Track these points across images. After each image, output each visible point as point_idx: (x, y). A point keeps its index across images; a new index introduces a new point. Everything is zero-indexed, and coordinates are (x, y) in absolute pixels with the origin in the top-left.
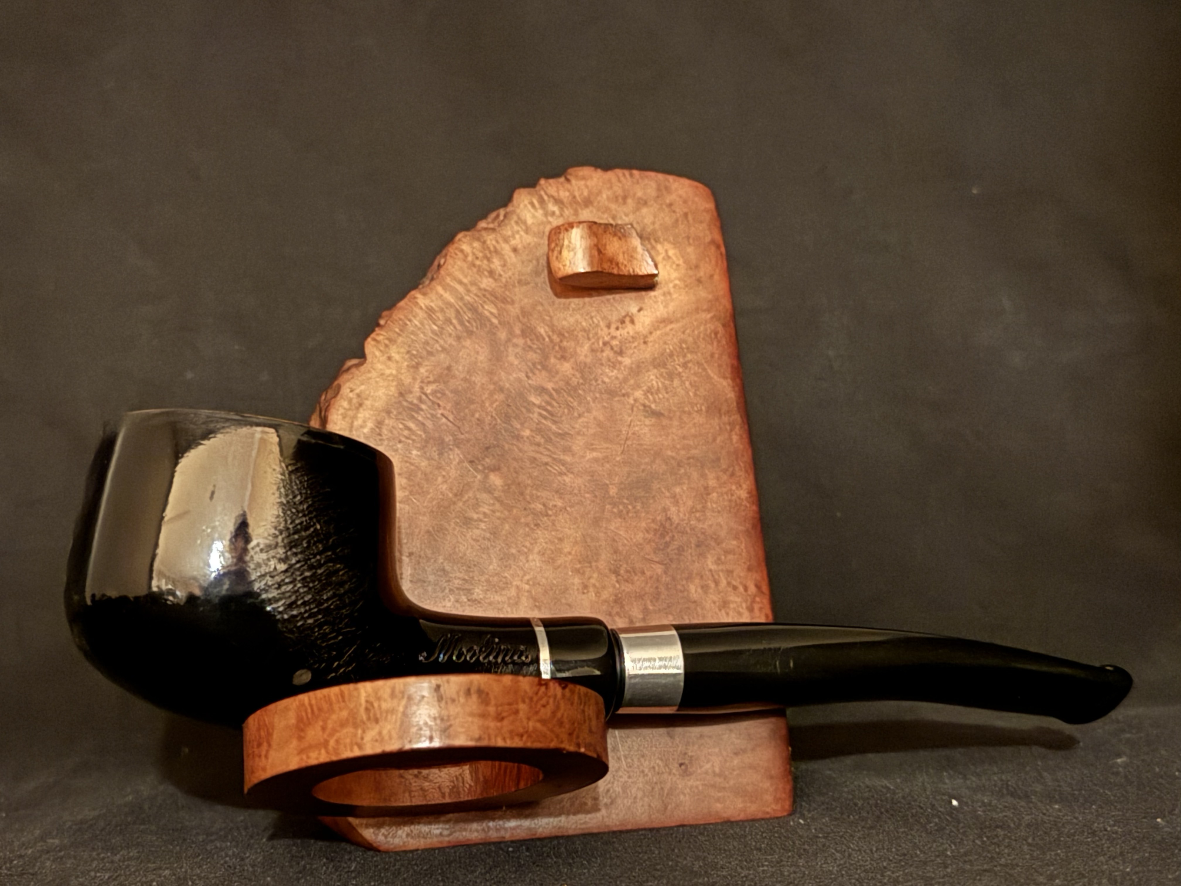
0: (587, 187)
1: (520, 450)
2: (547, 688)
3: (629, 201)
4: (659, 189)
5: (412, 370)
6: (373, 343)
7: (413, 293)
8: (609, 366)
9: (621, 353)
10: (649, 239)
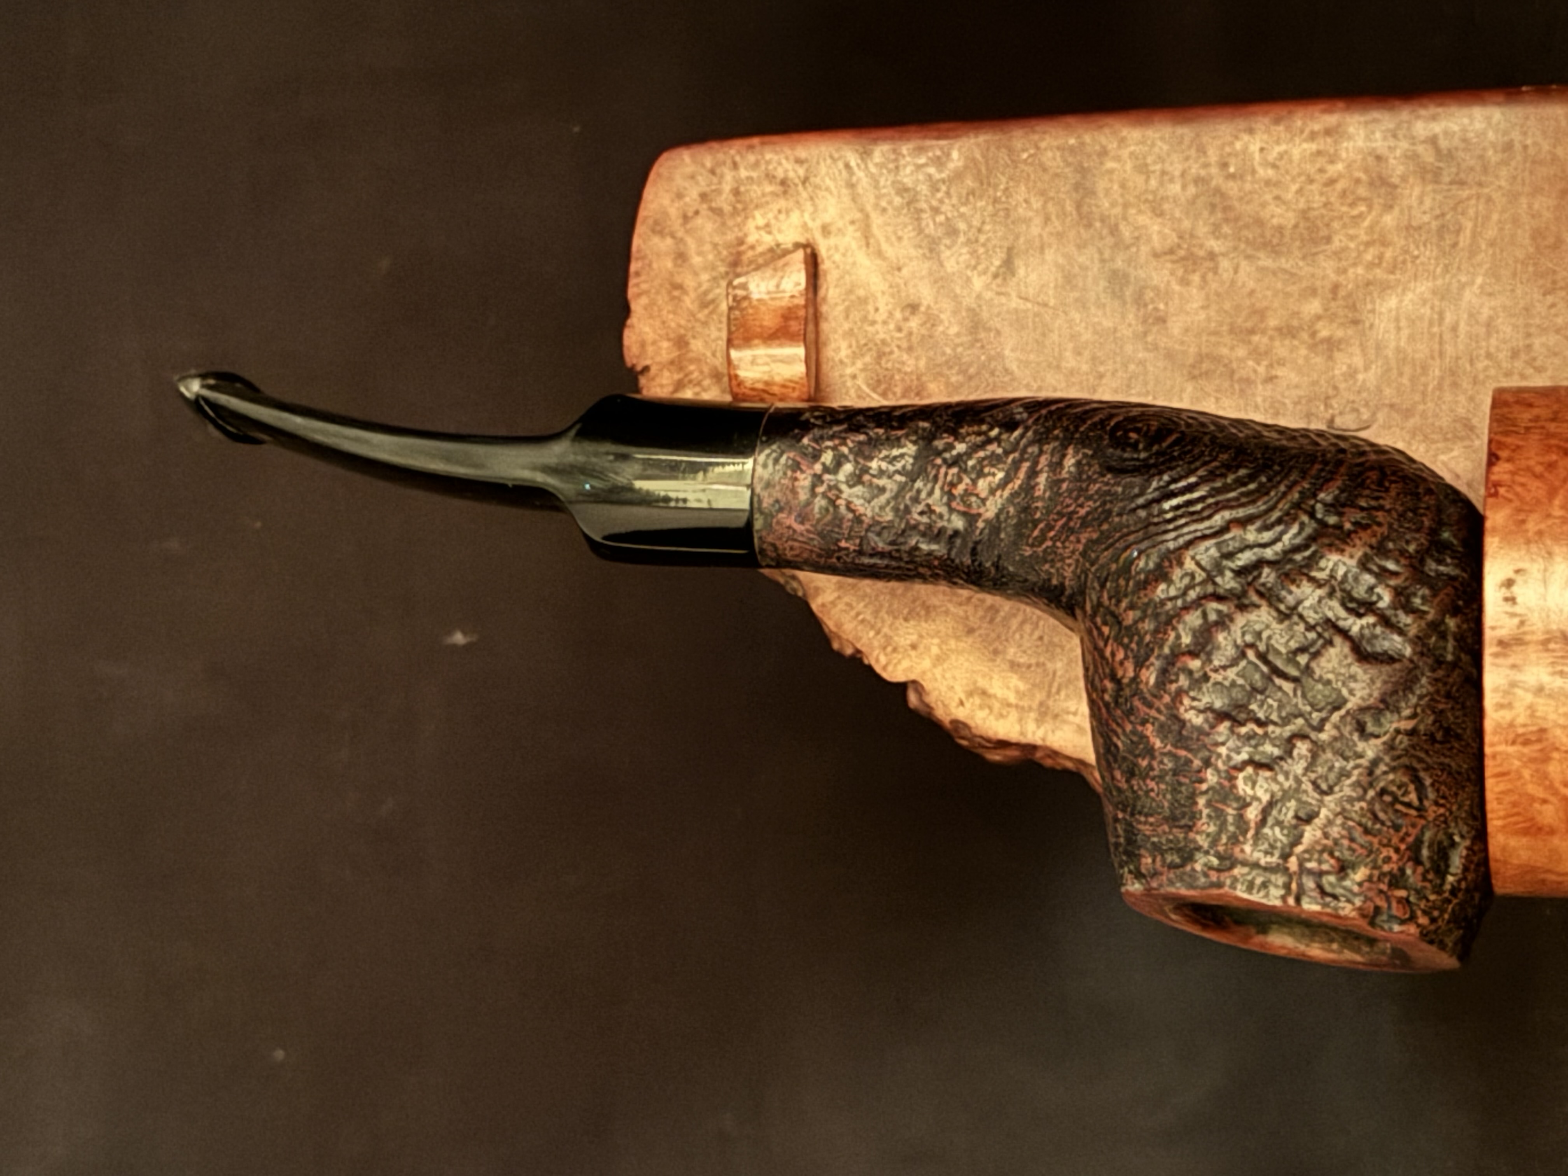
0: (654, 343)
2: (1501, 486)
3: (678, 279)
4: (661, 234)
5: (933, 614)
6: (890, 668)
7: (814, 606)
8: (933, 325)
9: (913, 308)
10: (739, 254)
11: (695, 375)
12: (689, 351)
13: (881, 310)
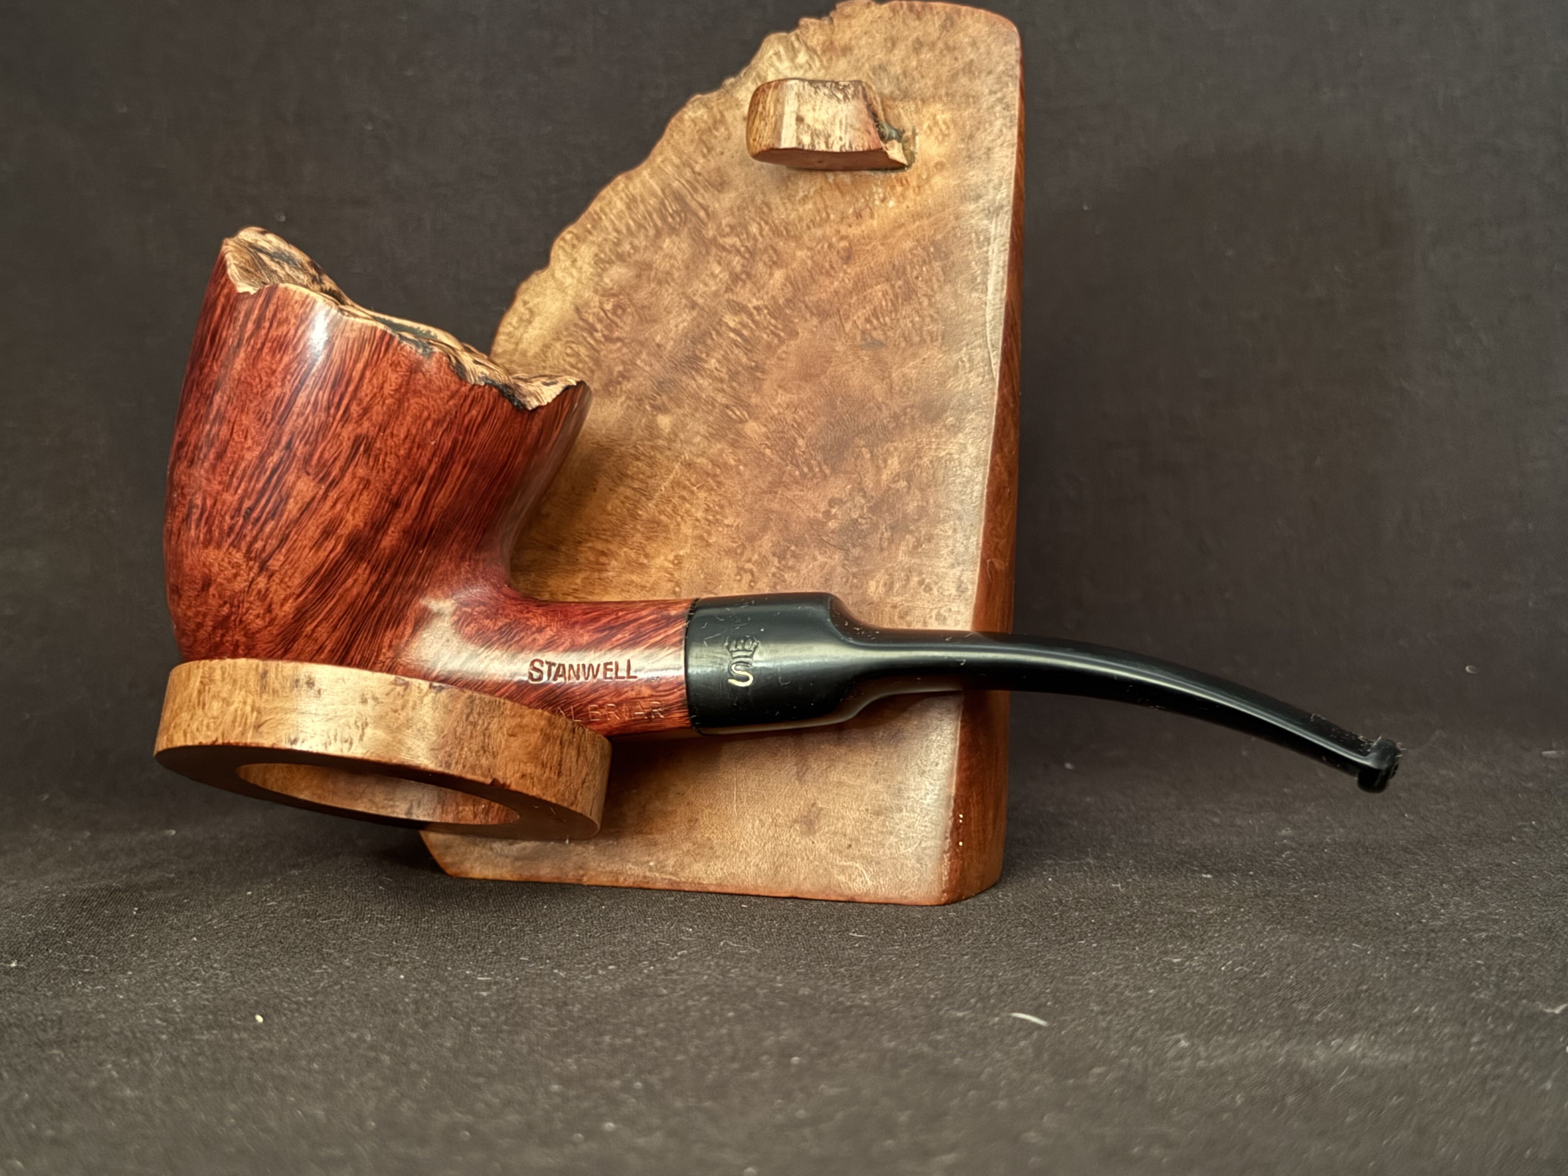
0: (850, 26)
1: (699, 387)
4: (943, 27)
5: (596, 279)
6: (562, 243)
7: (619, 178)
9: (848, 257)
10: (915, 99)
11: (818, 64)
12: (838, 56)
13: (849, 230)
